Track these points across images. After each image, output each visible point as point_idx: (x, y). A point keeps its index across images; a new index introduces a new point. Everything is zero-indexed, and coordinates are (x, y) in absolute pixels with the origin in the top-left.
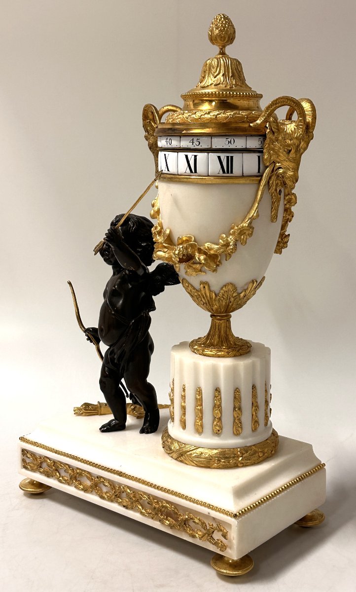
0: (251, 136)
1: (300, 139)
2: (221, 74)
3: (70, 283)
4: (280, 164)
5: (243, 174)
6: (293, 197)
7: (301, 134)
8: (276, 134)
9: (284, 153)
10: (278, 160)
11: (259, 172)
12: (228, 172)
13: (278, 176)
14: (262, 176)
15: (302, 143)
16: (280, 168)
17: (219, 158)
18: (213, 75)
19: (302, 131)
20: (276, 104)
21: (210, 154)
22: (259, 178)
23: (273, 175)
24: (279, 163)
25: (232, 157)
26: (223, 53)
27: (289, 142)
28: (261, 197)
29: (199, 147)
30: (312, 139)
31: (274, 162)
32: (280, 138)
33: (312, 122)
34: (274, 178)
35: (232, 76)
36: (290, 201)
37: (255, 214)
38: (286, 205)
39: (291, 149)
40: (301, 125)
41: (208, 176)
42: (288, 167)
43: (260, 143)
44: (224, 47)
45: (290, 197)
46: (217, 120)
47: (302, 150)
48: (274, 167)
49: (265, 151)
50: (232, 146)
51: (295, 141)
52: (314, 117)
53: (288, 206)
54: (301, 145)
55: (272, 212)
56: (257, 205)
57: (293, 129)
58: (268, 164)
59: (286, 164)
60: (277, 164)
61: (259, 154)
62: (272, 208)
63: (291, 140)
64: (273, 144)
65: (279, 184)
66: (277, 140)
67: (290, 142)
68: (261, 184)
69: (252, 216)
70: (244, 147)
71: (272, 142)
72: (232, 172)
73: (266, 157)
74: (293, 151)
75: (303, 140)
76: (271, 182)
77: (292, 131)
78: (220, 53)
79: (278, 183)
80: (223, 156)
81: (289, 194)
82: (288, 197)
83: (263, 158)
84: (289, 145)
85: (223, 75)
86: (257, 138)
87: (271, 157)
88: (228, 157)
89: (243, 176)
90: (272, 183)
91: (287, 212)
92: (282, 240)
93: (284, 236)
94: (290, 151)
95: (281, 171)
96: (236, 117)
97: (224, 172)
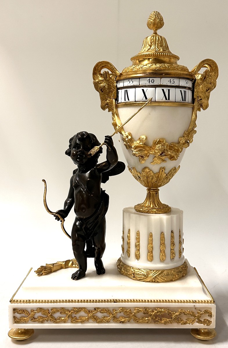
3: (44, 181)
16: (202, 99)
26: (156, 33)
29: (174, 85)
31: (198, 96)
44: (157, 30)
78: (154, 34)
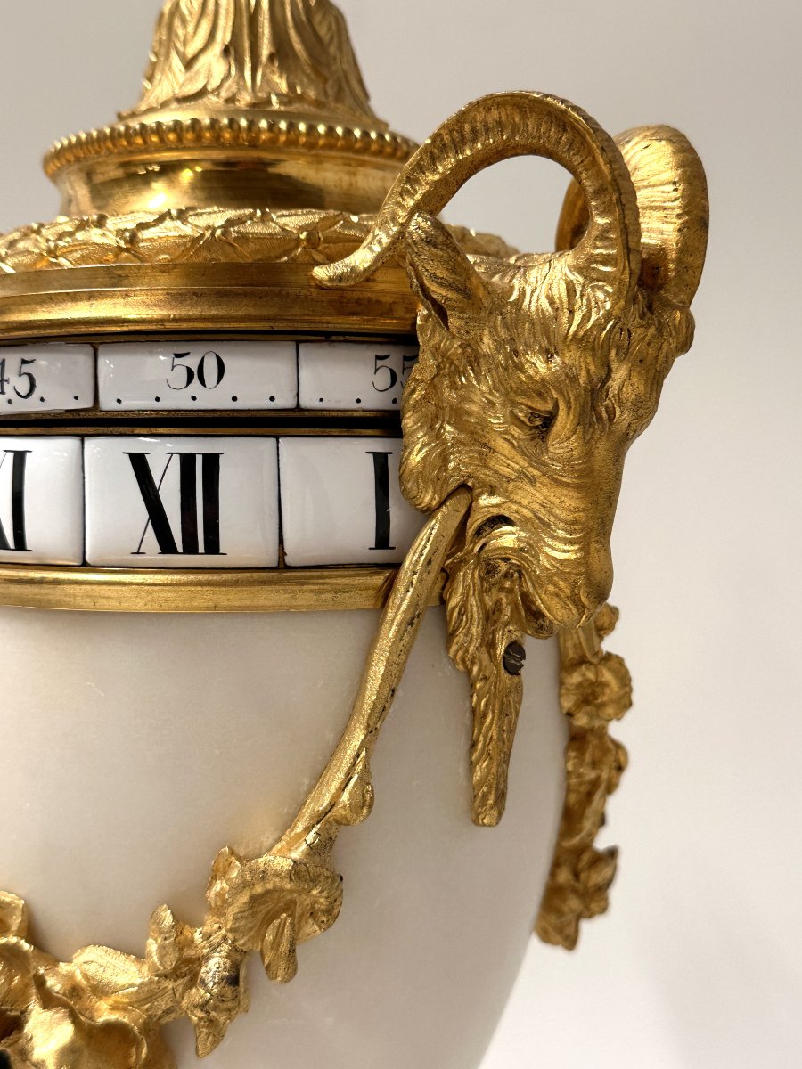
0: (328, 338)
1: (606, 348)
2: (217, 48)
4: (495, 500)
5: (282, 553)
6: (607, 676)
7: (608, 315)
8: (454, 322)
9: (516, 431)
10: (485, 475)
11: (382, 540)
12: (190, 547)
13: (490, 569)
14: (396, 566)
15: (620, 373)
16: (504, 520)
17: (139, 463)
18: (182, 56)
19: (616, 297)
20: (458, 146)
21: (90, 444)
22: (379, 580)
23: (463, 561)
24: (492, 494)
25: (212, 461)
27: (538, 366)
28: (390, 691)
29: (32, 406)
30: (685, 346)
31: (463, 487)
32: (487, 344)
33: (684, 250)
34: (467, 578)
35: (271, 57)
36: (595, 695)
37: (345, 797)
38: (570, 714)
39: (550, 406)
40: (606, 260)
41: (84, 566)
42: (542, 513)
43: (383, 379)
45: (591, 676)
46: (137, 256)
47: (623, 417)
48: (467, 515)
49: (409, 422)
50: (212, 398)
51: (571, 356)
52: (696, 220)
53: (582, 721)
54: (614, 384)
55: (471, 766)
56: (358, 736)
57: (560, 291)
58: (428, 498)
59: (530, 498)
60: (485, 501)
61: (379, 445)
62: (473, 745)
63: (548, 355)
64: (453, 386)
65: (508, 610)
66: (474, 359)
67: (542, 368)
68: (390, 613)
69: (332, 805)
70: (284, 401)
71: (449, 369)
72: (213, 547)
73: (416, 458)
74: (564, 422)
75: (624, 353)
76: (454, 601)
77: (551, 301)
79: (498, 607)
80: (163, 454)
81: (582, 661)
82: (575, 678)
83: (402, 463)
84: (540, 388)
85: (226, 51)
86: (370, 353)
87: (446, 461)
88: (187, 461)
89: (282, 566)
90: (464, 606)
91: (581, 751)
92: (576, 875)
93: (586, 858)
94: (548, 421)
95: (507, 538)
96: (243, 237)
97: (167, 545)
